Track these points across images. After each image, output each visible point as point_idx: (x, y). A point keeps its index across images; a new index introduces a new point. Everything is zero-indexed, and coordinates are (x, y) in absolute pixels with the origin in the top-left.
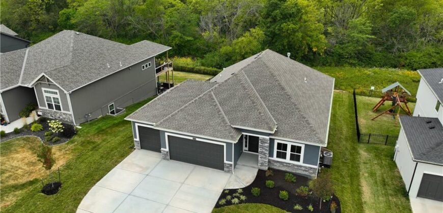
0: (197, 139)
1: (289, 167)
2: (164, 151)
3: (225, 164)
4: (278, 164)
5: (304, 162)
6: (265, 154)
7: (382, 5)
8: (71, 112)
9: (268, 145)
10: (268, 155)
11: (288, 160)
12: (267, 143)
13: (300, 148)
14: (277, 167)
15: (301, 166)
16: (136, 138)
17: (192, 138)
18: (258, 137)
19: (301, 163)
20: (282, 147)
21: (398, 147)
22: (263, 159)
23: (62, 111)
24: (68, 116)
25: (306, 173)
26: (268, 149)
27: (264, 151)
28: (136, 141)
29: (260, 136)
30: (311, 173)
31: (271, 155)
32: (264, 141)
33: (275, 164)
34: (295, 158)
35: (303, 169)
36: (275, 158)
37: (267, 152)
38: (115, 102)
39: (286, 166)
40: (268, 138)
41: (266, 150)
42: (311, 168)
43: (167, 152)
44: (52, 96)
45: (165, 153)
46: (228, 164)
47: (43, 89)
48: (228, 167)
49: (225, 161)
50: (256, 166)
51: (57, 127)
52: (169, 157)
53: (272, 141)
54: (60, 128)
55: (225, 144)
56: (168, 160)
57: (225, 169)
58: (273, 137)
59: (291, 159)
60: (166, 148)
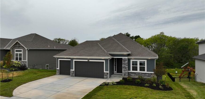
0: (90, 61)
1: (140, 75)
2: (72, 71)
3: (105, 73)
4: (133, 75)
5: (147, 71)
6: (126, 68)
8: (27, 60)
9: (127, 62)
10: (127, 70)
11: (138, 71)
12: (127, 61)
13: (144, 63)
16: (58, 68)
18: (122, 58)
19: (146, 72)
20: (135, 64)
22: (125, 71)
23: (22, 60)
25: (149, 78)
26: (127, 64)
27: (125, 66)
28: (57, 70)
31: (129, 69)
32: (125, 60)
33: (132, 75)
34: (142, 69)
35: (147, 75)
36: (131, 71)
38: (49, 64)
39: (138, 75)
40: (127, 58)
41: (126, 65)
42: (152, 74)
44: (19, 53)
45: (73, 72)
46: (106, 73)
47: (15, 50)
49: (105, 72)
50: (121, 76)
52: (74, 75)
53: (129, 60)
54: (19, 64)
55: (104, 61)
57: (105, 77)
58: (129, 57)
59: (140, 70)
60: (73, 69)
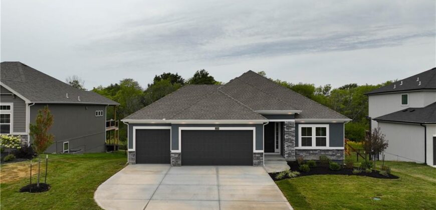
0: (221, 128)
1: (316, 154)
2: (175, 154)
3: (255, 154)
4: (303, 154)
5: (330, 146)
6: (291, 141)
8: (27, 134)
9: (294, 129)
10: (294, 144)
11: (314, 146)
12: (293, 128)
13: (324, 129)
14: (303, 157)
15: (328, 150)
16: (131, 147)
17: (213, 128)
18: (284, 122)
19: (327, 147)
20: (307, 131)
22: (290, 148)
23: (12, 133)
25: (334, 158)
26: (294, 134)
27: (290, 137)
28: (130, 152)
29: (285, 120)
30: (338, 157)
32: (289, 126)
33: (301, 154)
34: (320, 142)
35: (330, 153)
36: (300, 147)
37: (294, 139)
38: (70, 141)
39: (313, 154)
40: (293, 121)
41: (292, 136)
42: (338, 150)
43: (179, 154)
45: (177, 156)
46: (258, 154)
48: (258, 158)
49: (255, 151)
50: (283, 158)
52: (180, 162)
53: (297, 124)
55: (254, 129)
56: (178, 165)
57: (255, 161)
58: (298, 120)
59: (317, 145)
60: (178, 149)
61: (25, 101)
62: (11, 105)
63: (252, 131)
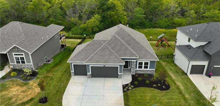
0: (106, 66)
1: (144, 71)
2: (89, 74)
5: (150, 68)
6: (134, 68)
7: (146, 2)
8: (32, 63)
10: (135, 68)
11: (143, 69)
12: (135, 63)
13: (148, 63)
14: (139, 72)
15: (148, 70)
16: (72, 70)
17: (103, 66)
20: (141, 64)
21: (176, 58)
22: (133, 70)
23: (26, 63)
24: (30, 66)
25: (151, 73)
27: (134, 66)
28: (72, 72)
29: (132, 61)
30: (152, 72)
31: (136, 68)
32: (133, 62)
33: (138, 71)
34: (146, 67)
35: (149, 71)
36: (138, 69)
37: (135, 67)
38: (47, 56)
39: (142, 71)
40: (135, 61)
41: (135, 66)
42: (152, 70)
43: (90, 74)
44: (19, 56)
45: (89, 75)
46: (120, 74)
47: (13, 54)
48: (120, 76)
49: (119, 74)
50: (130, 73)
51: (29, 72)
52: (91, 77)
53: (137, 61)
54: (30, 72)
55: (119, 66)
56: (90, 78)
57: (119, 77)
59: (144, 68)
60: (90, 72)
61: (28, 53)
62: (23, 54)
63: (118, 67)
